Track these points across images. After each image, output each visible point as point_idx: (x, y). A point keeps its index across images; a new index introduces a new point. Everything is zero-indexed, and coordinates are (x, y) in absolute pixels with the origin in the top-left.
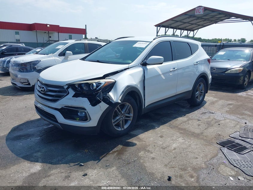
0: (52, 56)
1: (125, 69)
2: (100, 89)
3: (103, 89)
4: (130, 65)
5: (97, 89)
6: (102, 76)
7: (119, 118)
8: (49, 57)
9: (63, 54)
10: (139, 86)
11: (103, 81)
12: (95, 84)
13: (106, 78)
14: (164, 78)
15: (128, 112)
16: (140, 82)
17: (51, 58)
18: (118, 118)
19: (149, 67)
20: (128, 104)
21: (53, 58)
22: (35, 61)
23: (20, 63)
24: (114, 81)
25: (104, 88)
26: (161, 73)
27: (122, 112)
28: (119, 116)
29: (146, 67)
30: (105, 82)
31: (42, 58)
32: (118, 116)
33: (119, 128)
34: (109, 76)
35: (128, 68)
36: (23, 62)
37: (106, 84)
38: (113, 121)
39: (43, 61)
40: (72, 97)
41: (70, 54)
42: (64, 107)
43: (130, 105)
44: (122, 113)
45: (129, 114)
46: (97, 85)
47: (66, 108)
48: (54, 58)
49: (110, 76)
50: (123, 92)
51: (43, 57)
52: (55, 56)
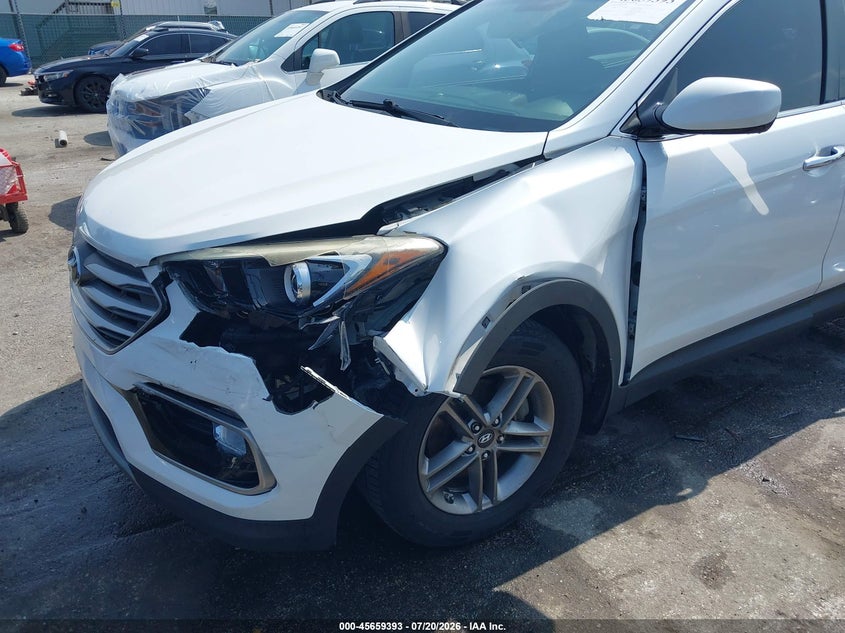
0: (255, 73)
1: (523, 165)
2: (334, 305)
3: (358, 302)
4: (555, 134)
5: (315, 304)
6: (358, 214)
7: (467, 452)
8: (244, 74)
9: (298, 62)
10: (600, 268)
11: (356, 253)
12: (303, 270)
13: (384, 229)
14: (762, 208)
15: (526, 411)
16: (610, 243)
17: (252, 80)
18: (458, 449)
19: (672, 146)
20: (523, 371)
21: (257, 80)
22: (183, 93)
23: (133, 100)
24: (432, 245)
25: (363, 295)
26: (745, 181)
27: (487, 415)
28: (465, 439)
29: (660, 150)
30: (375, 258)
31: (216, 78)
32: (459, 440)
33: (467, 497)
34: (409, 215)
35: (541, 159)
36: (142, 98)
37: (378, 270)
38: (425, 470)
39: (217, 92)
40: (183, 337)
41: (328, 63)
42: (146, 389)
43: (537, 379)
44: (481, 424)
45: (528, 420)
46: (320, 275)
47: (153, 391)
48: (262, 79)
49: (416, 213)
50: (485, 321)
51: (218, 75)
52: (267, 71)
